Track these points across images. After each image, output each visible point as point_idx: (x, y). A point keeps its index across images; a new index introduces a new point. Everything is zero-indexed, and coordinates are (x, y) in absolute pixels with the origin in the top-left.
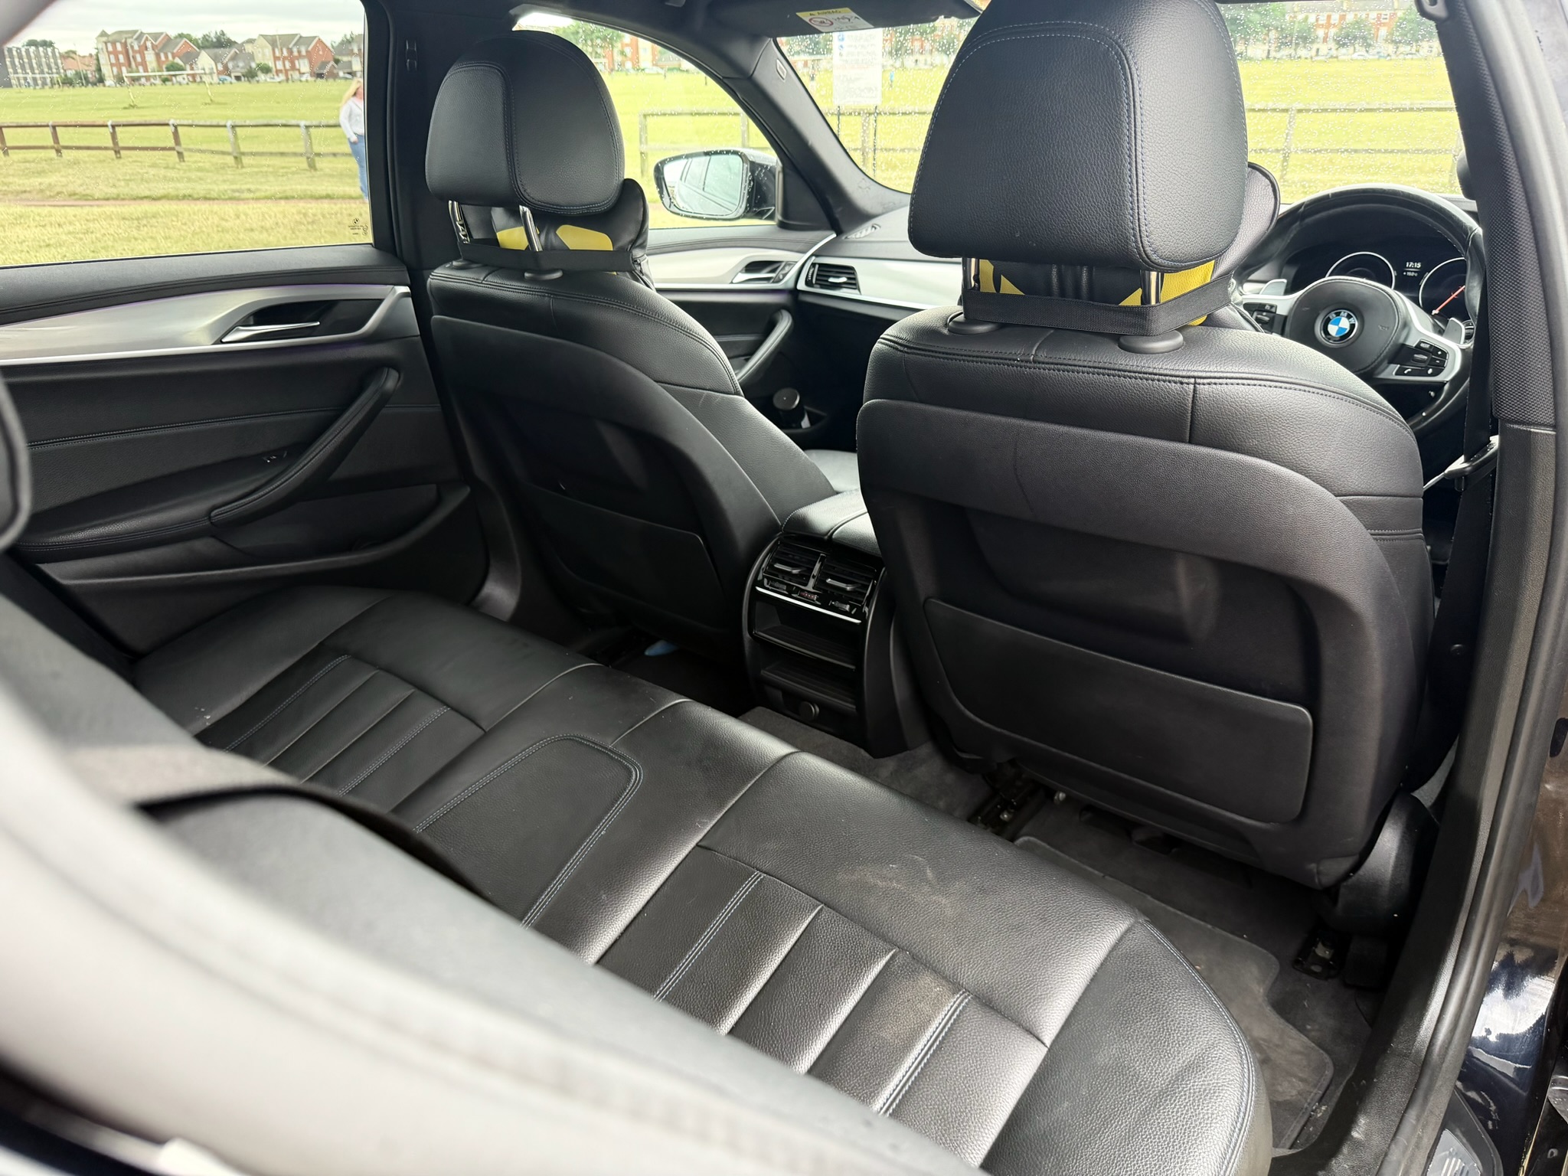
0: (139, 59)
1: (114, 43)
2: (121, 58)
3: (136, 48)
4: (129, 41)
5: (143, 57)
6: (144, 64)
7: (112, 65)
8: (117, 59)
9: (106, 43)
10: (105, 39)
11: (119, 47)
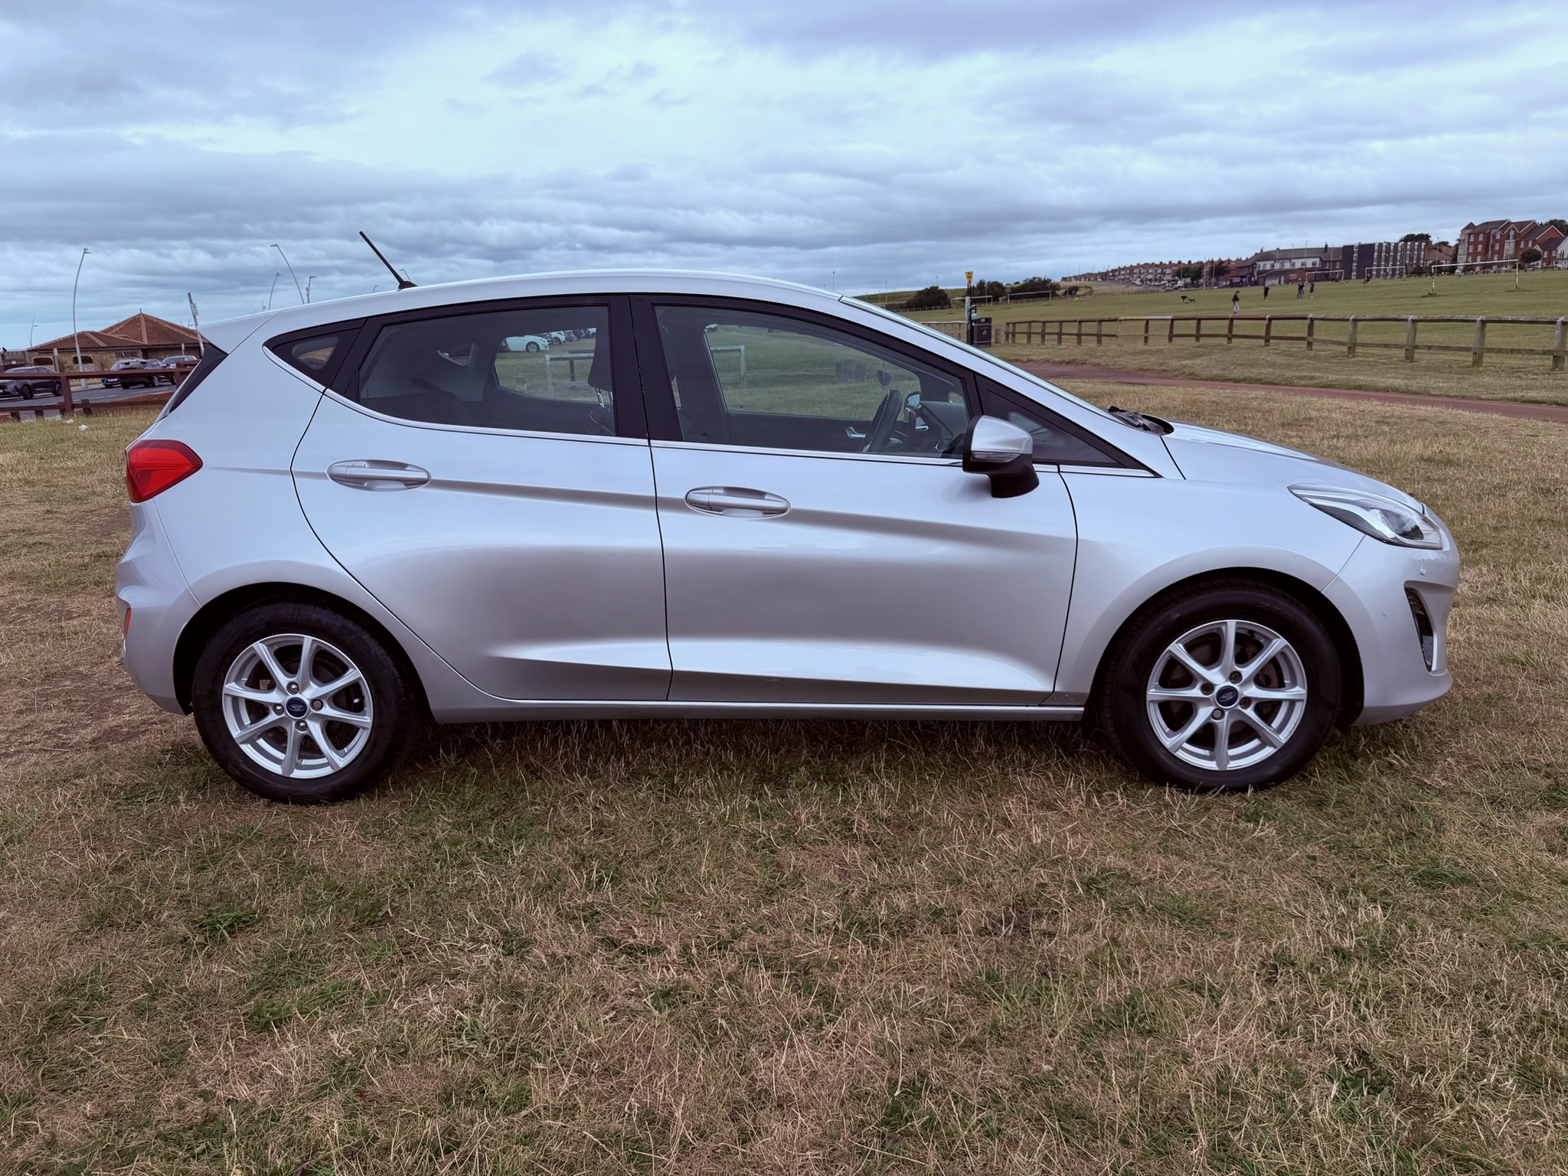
0: (1497, 248)
1: (1477, 235)
2: (1480, 246)
3: (1498, 237)
4: (1493, 231)
5: (1502, 247)
6: (1500, 253)
7: (1468, 254)
8: (1476, 248)
9: (1469, 235)
10: (1469, 231)
11: (1481, 238)
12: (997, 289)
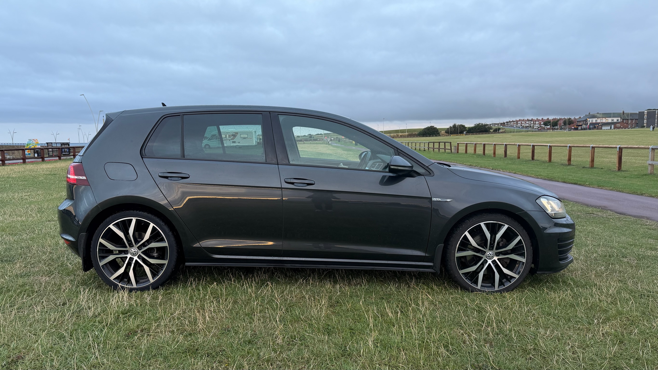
12: (462, 128)
